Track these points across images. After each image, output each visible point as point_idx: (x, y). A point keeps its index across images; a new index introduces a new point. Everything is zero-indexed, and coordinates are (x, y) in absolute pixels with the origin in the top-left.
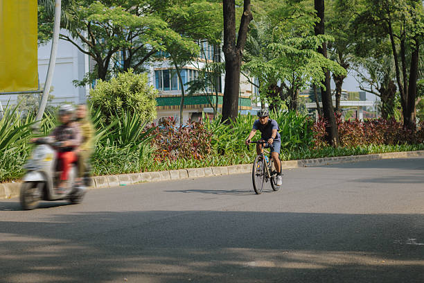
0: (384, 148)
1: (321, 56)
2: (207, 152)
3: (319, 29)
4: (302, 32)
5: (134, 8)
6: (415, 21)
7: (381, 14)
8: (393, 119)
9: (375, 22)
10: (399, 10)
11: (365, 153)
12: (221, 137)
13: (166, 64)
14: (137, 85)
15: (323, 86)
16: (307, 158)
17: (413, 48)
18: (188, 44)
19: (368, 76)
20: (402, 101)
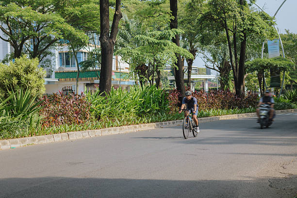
0: (221, 112)
1: (174, 44)
2: (86, 118)
3: (173, 25)
4: (161, 26)
5: (41, 8)
6: (243, 19)
7: (218, 14)
8: (228, 90)
9: (215, 20)
10: (232, 11)
11: (207, 116)
12: (98, 106)
13: (66, 49)
14: (29, 67)
15: (177, 66)
16: (164, 121)
17: (241, 39)
18: (80, 34)
19: (211, 58)
20: (235, 77)
